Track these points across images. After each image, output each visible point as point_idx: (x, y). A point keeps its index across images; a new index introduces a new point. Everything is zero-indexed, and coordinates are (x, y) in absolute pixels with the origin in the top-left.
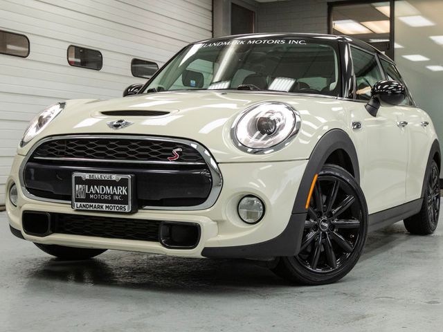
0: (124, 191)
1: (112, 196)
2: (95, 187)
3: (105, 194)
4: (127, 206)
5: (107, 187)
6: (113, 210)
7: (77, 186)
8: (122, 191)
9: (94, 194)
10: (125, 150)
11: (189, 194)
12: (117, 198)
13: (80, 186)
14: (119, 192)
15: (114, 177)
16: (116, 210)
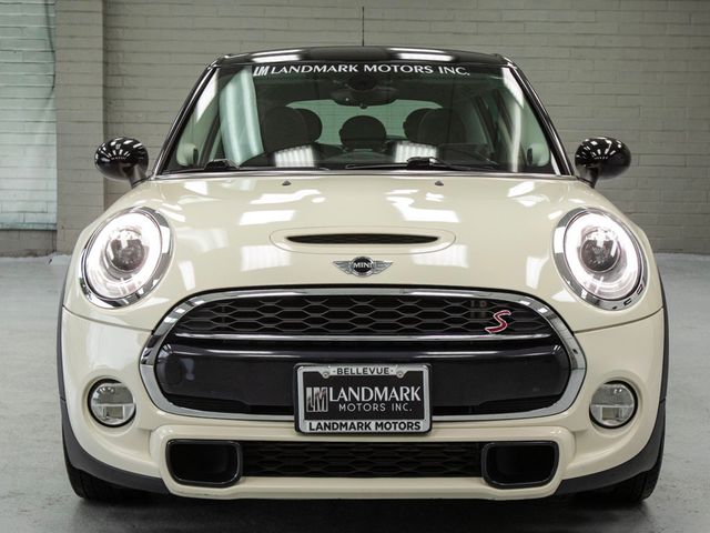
0: (415, 394)
1: (388, 404)
2: (350, 389)
3: (372, 402)
4: (421, 422)
5: (377, 389)
6: (392, 430)
7: (309, 390)
8: (409, 395)
9: (347, 403)
10: (393, 315)
11: (536, 392)
12: (398, 407)
13: (316, 389)
14: (403, 396)
15: (394, 370)
16: (398, 429)
